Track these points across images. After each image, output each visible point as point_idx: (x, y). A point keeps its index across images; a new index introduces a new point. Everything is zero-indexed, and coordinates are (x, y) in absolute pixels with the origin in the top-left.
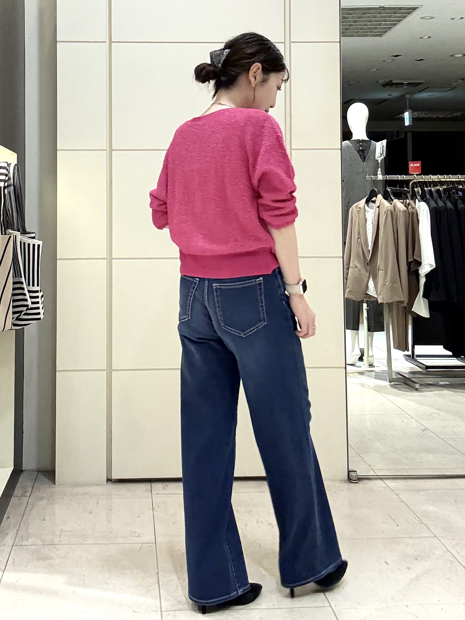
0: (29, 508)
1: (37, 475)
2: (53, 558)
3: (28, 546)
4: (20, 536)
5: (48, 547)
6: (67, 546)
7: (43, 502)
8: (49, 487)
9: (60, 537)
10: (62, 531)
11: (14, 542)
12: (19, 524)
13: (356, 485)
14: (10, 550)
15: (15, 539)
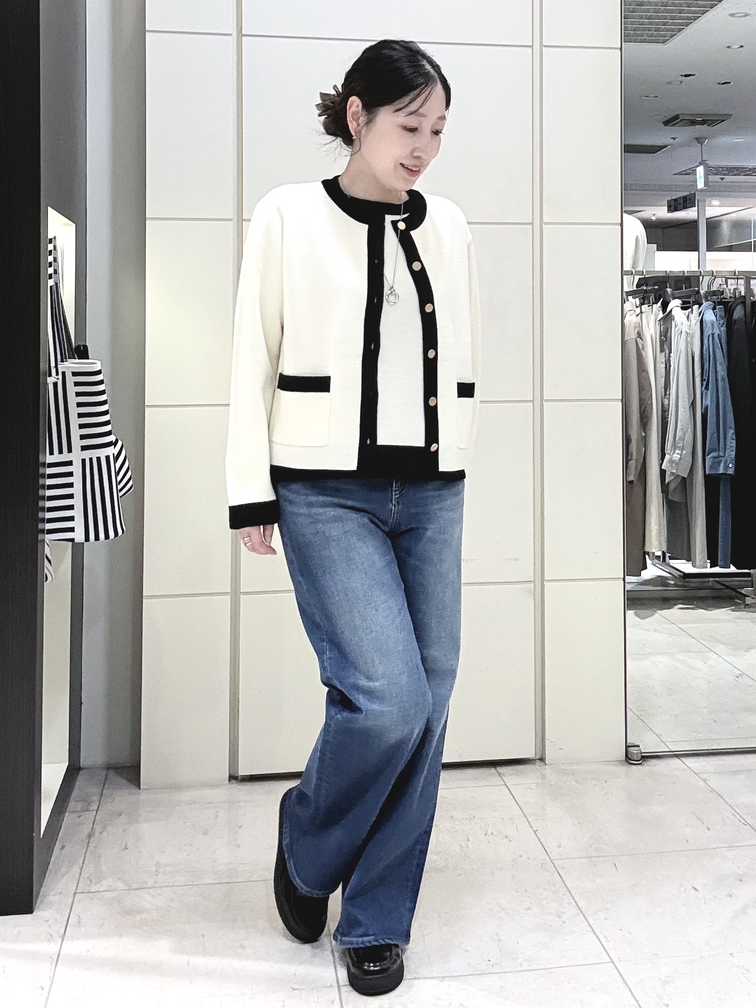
1: (107, 774)
3: (101, 893)
4: (87, 875)
5: (137, 892)
6: (169, 889)
8: (129, 792)
10: (158, 864)
11: (77, 887)
12: (83, 856)
13: (639, 767)
14: (71, 901)
15: (78, 882)
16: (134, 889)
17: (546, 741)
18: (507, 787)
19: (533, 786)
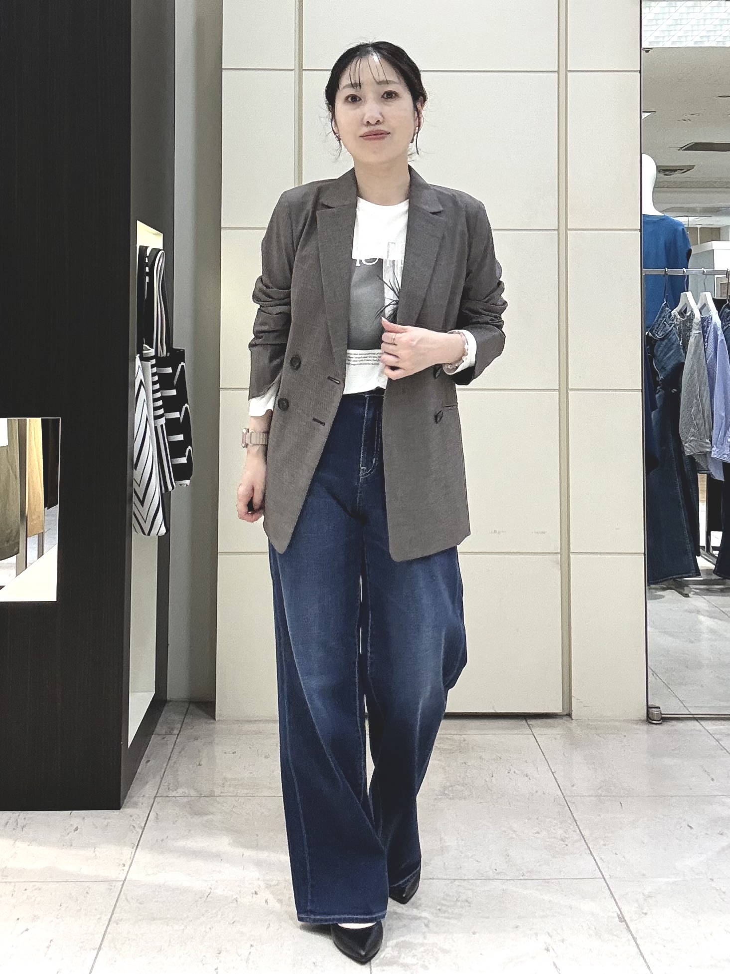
0: (177, 749)
1: (189, 707)
2: (212, 814)
3: (178, 798)
4: (166, 784)
5: (207, 799)
6: (233, 798)
7: (197, 743)
8: (206, 723)
9: (223, 787)
10: (225, 779)
11: (157, 792)
12: (163, 771)
13: (658, 726)
14: (152, 802)
15: (159, 789)
16: (204, 797)
17: (573, 699)
18: (534, 735)
19: (559, 736)
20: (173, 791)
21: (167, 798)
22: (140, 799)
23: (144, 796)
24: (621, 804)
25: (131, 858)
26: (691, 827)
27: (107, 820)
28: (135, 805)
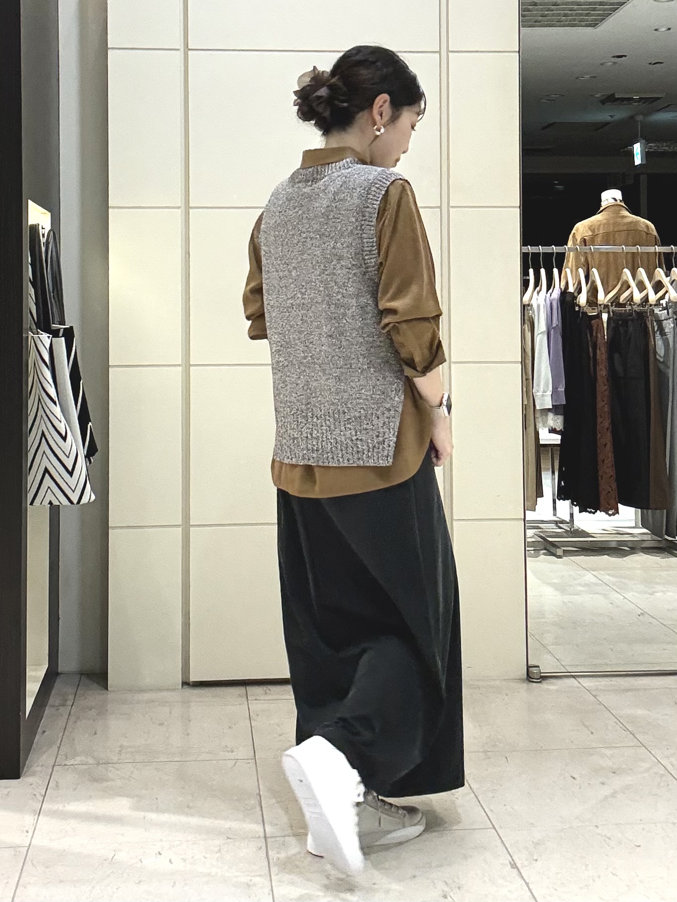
0: (72, 720)
1: (80, 678)
2: (111, 780)
3: (76, 766)
4: (64, 753)
5: (104, 766)
6: (131, 764)
7: (93, 712)
8: (99, 694)
9: (120, 754)
11: (55, 762)
12: (60, 739)
13: (539, 685)
14: (51, 770)
15: (56, 758)
16: (102, 764)
20: (71, 760)
21: (66, 766)
22: (39, 769)
23: (42, 766)
24: (506, 758)
25: (33, 824)
26: (574, 778)
27: (9, 790)
28: (34, 774)
